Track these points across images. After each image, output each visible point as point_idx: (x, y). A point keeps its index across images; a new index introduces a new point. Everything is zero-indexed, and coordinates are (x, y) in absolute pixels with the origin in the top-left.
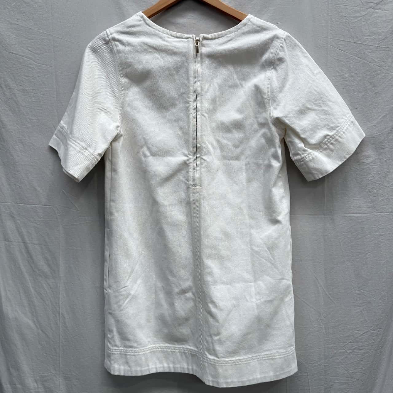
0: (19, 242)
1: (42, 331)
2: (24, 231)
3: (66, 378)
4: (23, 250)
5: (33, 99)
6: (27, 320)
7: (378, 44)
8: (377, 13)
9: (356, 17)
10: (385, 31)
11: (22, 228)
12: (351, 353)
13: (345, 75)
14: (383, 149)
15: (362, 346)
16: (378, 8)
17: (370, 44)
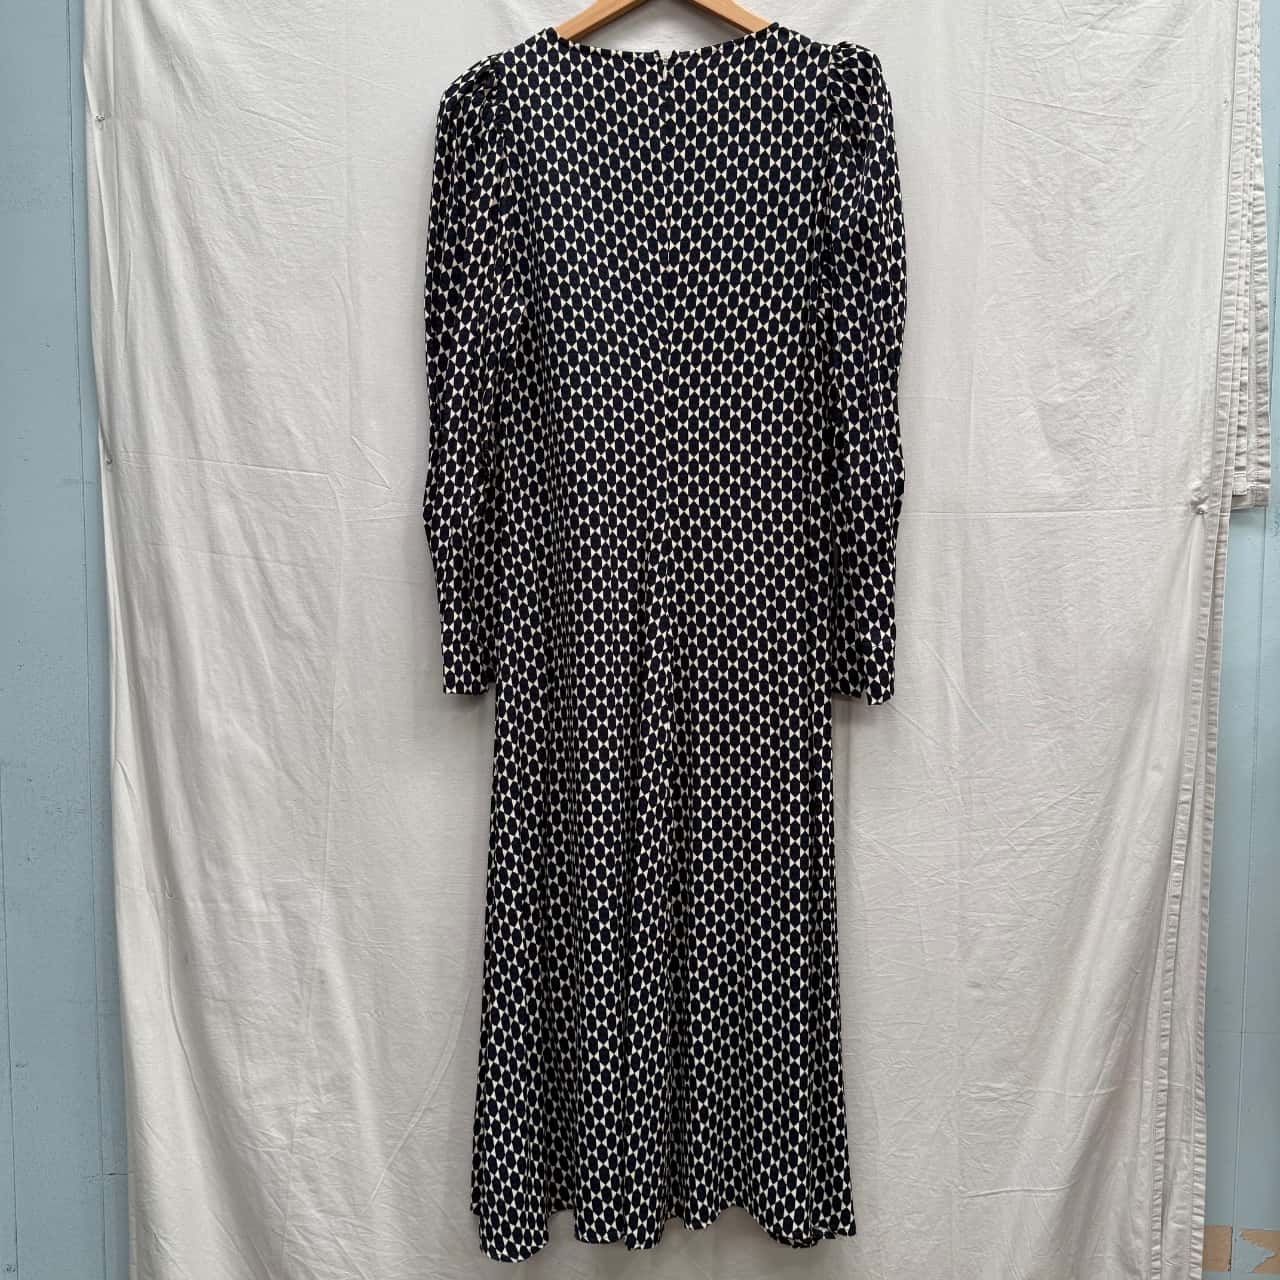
0: (243, 557)
1: (288, 772)
2: (258, 530)
3: (338, 892)
4: (254, 577)
5: (294, 218)
6: (253, 746)
7: (1102, 109)
8: (1100, 37)
9: (1049, 48)
10: (1119, 79)
11: (254, 524)
12: (1024, 852)
13: (1025, 182)
14: (1109, 355)
15: (1051, 836)
16: (1102, 25)
17: (1084, 108)
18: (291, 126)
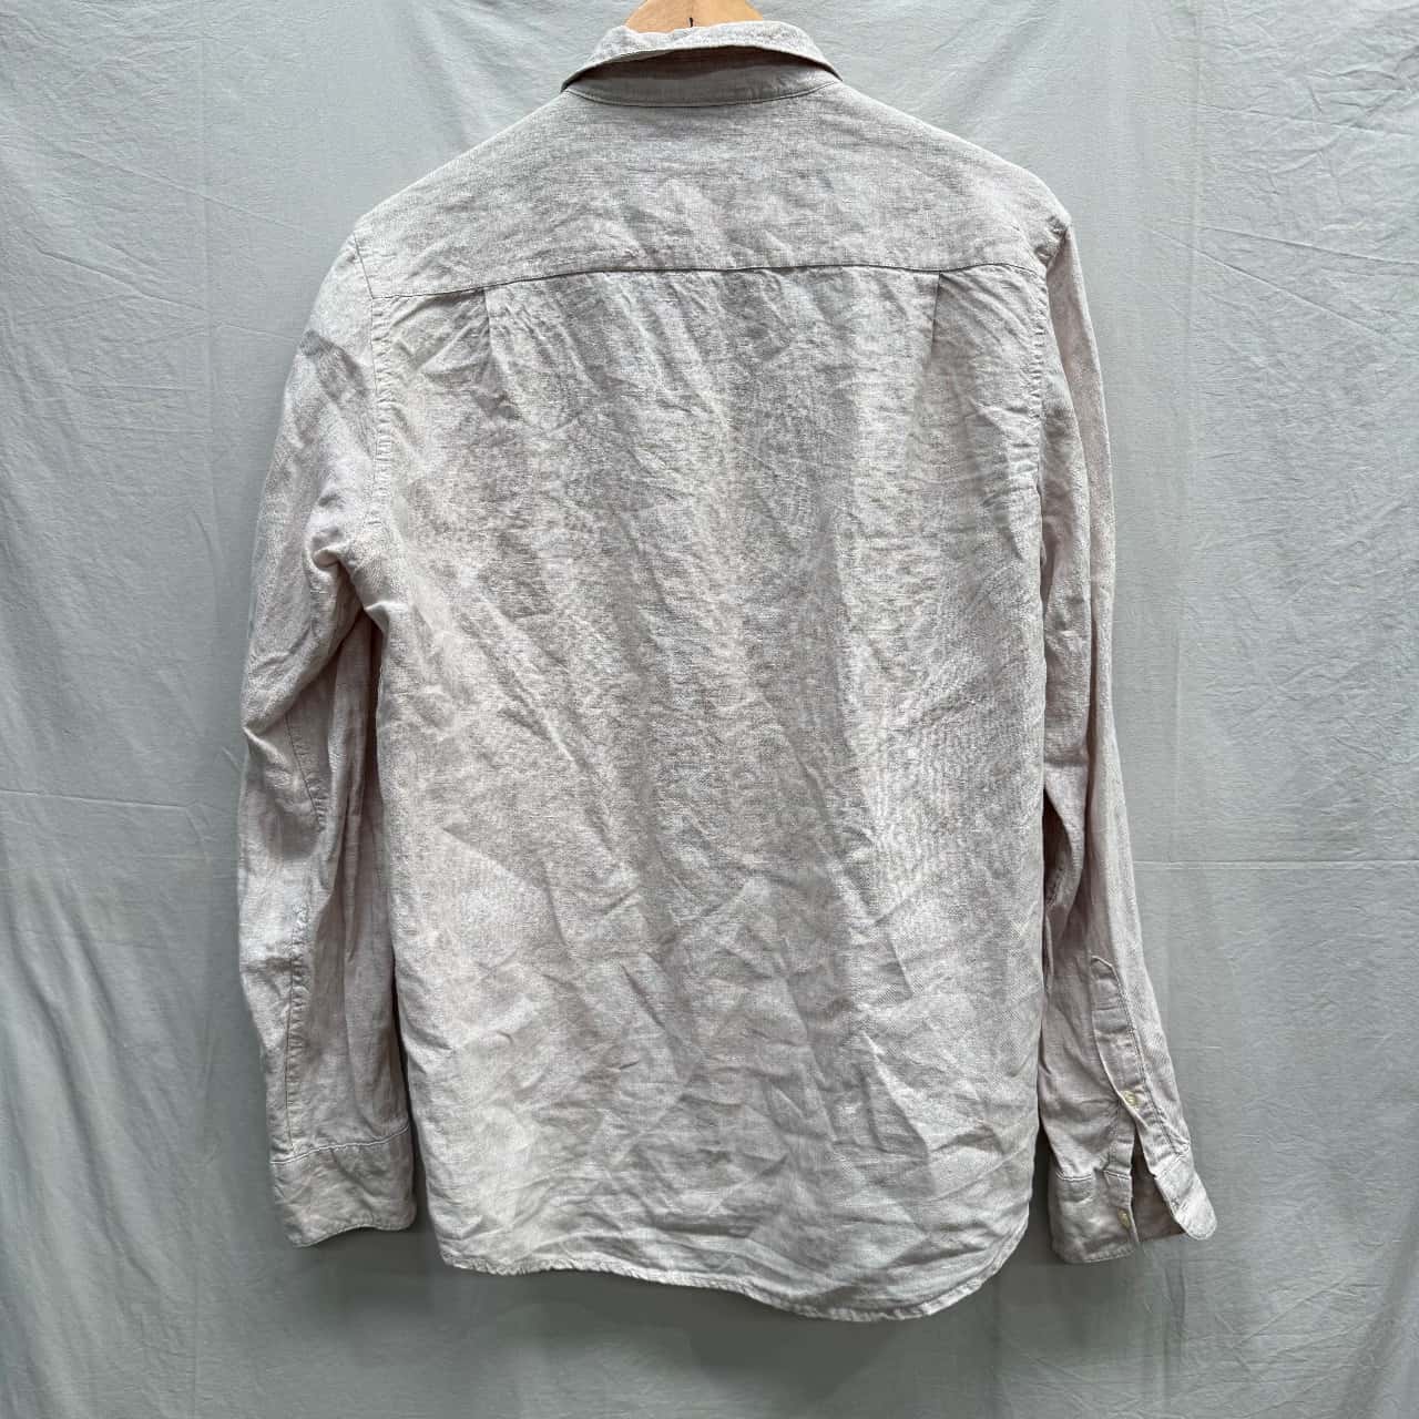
1: (133, 1261)
2: (81, 895)
5: (128, 420)
7: (1375, 251)
8: (1369, 140)
9: (1295, 155)
10: (1400, 205)
11: (75, 886)
12: (1261, 1372)
13: (1259, 360)
15: (1301, 1348)
16: (1374, 122)
17: (1345, 249)
18: (122, 277)
